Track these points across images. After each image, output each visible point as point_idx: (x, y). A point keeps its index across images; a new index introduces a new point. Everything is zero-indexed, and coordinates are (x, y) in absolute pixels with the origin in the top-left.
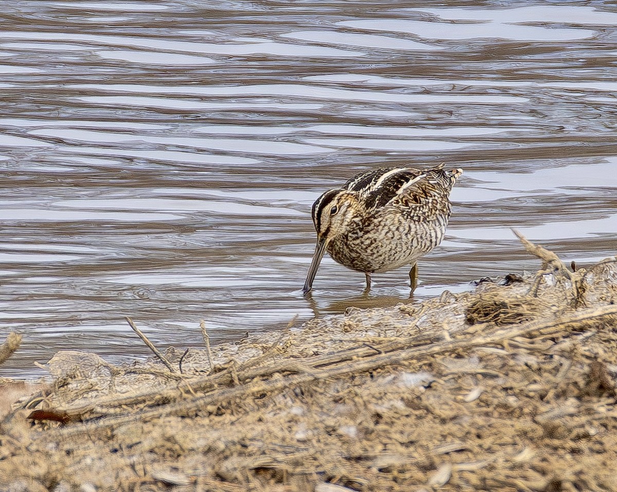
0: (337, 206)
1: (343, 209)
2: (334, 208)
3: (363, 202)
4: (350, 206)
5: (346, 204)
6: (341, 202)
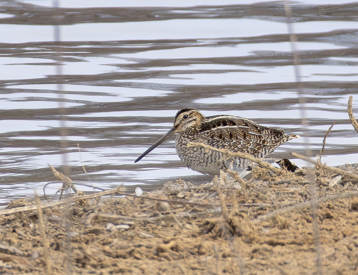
0: (189, 116)
1: (191, 119)
2: (187, 116)
3: (202, 122)
4: (195, 120)
5: (194, 118)
6: (192, 115)
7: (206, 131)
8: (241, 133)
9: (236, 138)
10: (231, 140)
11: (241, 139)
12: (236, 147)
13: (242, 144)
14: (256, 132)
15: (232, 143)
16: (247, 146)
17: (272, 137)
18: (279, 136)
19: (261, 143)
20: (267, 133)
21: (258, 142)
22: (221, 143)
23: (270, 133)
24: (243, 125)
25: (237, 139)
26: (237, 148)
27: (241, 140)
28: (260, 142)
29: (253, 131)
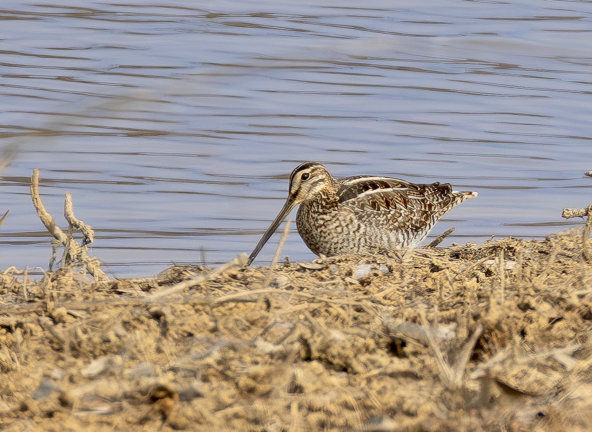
7: (350, 200)
8: (400, 199)
9: (394, 207)
10: (388, 210)
11: (402, 207)
12: (395, 222)
13: (403, 215)
14: (417, 194)
15: (389, 216)
16: (411, 218)
17: (437, 197)
18: (446, 193)
19: (427, 210)
20: (430, 193)
21: (423, 209)
22: (374, 217)
23: (433, 192)
24: (398, 186)
25: (396, 209)
26: (397, 223)
27: (401, 209)
28: (425, 208)
29: (414, 194)
